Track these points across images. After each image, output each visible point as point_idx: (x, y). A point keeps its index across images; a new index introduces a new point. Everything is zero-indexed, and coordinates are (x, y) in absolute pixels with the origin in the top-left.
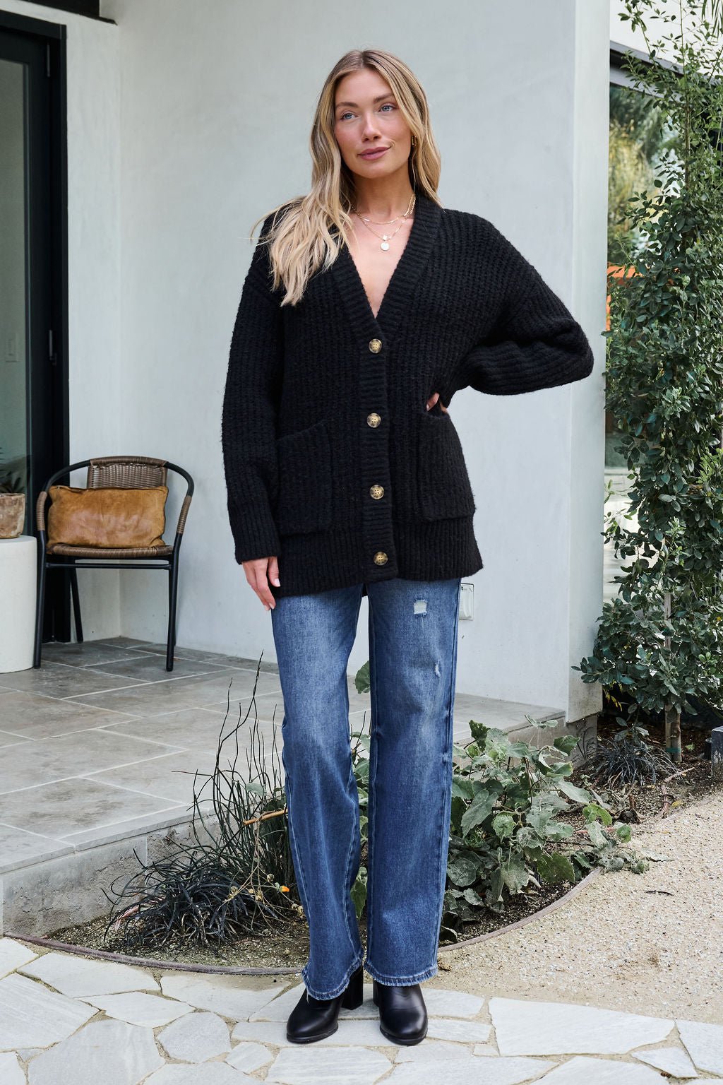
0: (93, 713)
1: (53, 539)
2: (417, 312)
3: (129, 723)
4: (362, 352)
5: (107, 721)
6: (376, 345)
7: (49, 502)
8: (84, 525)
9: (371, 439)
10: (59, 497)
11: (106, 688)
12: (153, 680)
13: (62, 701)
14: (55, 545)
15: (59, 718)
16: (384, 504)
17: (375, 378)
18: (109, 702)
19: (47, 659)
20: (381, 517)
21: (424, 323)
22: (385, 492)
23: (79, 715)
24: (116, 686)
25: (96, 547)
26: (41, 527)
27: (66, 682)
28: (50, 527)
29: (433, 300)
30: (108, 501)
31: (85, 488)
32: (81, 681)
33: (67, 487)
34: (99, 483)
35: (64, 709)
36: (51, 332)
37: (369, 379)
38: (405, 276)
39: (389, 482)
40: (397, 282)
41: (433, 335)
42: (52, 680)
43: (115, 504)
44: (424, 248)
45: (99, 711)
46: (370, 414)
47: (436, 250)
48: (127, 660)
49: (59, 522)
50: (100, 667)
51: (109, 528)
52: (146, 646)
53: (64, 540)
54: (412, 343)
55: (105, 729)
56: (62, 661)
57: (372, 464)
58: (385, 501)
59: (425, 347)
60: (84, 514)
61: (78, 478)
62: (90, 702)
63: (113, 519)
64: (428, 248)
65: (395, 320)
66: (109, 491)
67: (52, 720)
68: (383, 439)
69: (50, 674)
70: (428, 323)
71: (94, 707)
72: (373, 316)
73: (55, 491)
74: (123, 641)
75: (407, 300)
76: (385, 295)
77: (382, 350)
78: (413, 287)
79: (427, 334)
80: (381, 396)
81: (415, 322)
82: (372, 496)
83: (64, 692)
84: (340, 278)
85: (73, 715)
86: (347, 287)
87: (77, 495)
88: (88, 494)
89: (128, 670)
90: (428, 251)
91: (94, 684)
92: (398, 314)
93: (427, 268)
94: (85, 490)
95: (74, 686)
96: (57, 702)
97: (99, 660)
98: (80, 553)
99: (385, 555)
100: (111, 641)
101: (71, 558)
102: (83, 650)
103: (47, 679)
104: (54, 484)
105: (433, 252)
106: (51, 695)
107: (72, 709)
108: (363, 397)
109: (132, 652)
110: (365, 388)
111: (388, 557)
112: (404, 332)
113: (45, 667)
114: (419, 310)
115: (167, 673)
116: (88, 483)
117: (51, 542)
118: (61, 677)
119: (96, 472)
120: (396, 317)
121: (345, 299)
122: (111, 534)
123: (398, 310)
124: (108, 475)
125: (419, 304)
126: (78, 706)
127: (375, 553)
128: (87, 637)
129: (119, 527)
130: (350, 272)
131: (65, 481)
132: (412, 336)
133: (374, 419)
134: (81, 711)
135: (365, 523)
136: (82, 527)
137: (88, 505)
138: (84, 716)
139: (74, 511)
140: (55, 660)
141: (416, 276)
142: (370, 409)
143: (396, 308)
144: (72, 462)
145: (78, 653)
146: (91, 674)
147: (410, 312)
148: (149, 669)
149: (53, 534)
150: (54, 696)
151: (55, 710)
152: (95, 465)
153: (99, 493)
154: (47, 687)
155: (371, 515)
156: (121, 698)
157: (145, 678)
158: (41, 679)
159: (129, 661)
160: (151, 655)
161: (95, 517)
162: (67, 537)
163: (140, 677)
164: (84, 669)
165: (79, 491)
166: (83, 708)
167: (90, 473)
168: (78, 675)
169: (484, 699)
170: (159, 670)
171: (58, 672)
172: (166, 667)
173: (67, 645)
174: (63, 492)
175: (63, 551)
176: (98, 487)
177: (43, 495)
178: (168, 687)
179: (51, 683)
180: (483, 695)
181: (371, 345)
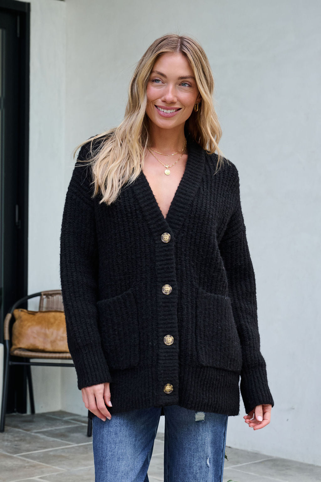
0: (34, 466)
1: (15, 345)
2: (195, 216)
3: (57, 475)
4: (156, 242)
5: (43, 472)
6: (166, 237)
7: (13, 320)
8: (35, 336)
9: (165, 302)
10: (20, 317)
11: (45, 448)
12: (78, 443)
13: (14, 457)
14: (16, 349)
15: (11, 470)
16: (173, 348)
17: (167, 260)
18: (46, 459)
19: (9, 425)
20: (171, 358)
21: (200, 224)
22: (175, 340)
23: (25, 467)
24: (52, 447)
25: (43, 351)
26: (7, 337)
27: (20, 443)
28: (14, 337)
29: (205, 209)
30: (52, 320)
31: (37, 310)
32: (30, 443)
33: (25, 310)
34: (47, 308)
35: (15, 463)
36: (17, 207)
37: (162, 260)
38: (186, 191)
39: (177, 333)
40: (181, 195)
41: (205, 233)
42: (11, 441)
43: (57, 322)
44: (197, 175)
45: (39, 465)
46: (164, 285)
47: (204, 177)
48: (62, 427)
49: (20, 334)
50: (43, 433)
51: (52, 338)
52: (76, 417)
53: (22, 345)
54: (191, 238)
55: (41, 478)
56: (19, 427)
57: (166, 319)
58: (174, 346)
59: (199, 242)
60: (36, 329)
61: (33, 304)
62: (33, 458)
63: (55, 332)
64: (200, 175)
65: (180, 220)
66: (53, 314)
67: (7, 470)
68: (174, 302)
69: (10, 436)
70: (202, 225)
71: (36, 462)
72: (163, 217)
73: (18, 313)
74: (62, 413)
75: (188, 207)
76: (172, 203)
77: (171, 241)
78: (192, 199)
79: (201, 232)
80: (172, 272)
81: (193, 223)
82: (165, 343)
83: (17, 450)
84: (138, 191)
85: (21, 467)
86: (143, 197)
87: (31, 316)
88: (39, 315)
89: (62, 435)
90: (200, 177)
91: (38, 445)
92: (182, 217)
93: (200, 188)
94: (36, 312)
95: (25, 446)
96: (11, 457)
97: (43, 427)
98: (31, 356)
99: (172, 386)
100: (54, 413)
101: (27, 359)
102: (34, 420)
103: (7, 440)
104: (18, 308)
105: (202, 178)
106: (8, 452)
107: (20, 463)
108: (159, 273)
109: (67, 422)
110: (160, 267)
111: (173, 388)
112: (186, 229)
113: (8, 431)
114: (196, 215)
115: (87, 438)
116: (40, 307)
117: (14, 347)
118: (17, 439)
119: (45, 300)
120: (180, 218)
121: (142, 205)
122: (53, 342)
123: (182, 214)
124: (53, 302)
125: (196, 211)
126: (25, 460)
127: (165, 384)
128: (38, 410)
129: (59, 338)
130: (145, 187)
131: (24, 306)
132: (191, 233)
133: (167, 289)
134: (26, 465)
135: (160, 361)
136: (35, 338)
137: (39, 323)
138: (28, 468)
139: (29, 326)
140: (16, 426)
141: (194, 192)
142: (165, 281)
143: (180, 212)
144: (30, 292)
145: (31, 421)
146: (36, 437)
147: (190, 216)
148: (76, 435)
149: (15, 342)
150: (11, 453)
151: (9, 463)
152: (44, 295)
153: (46, 314)
154: (7, 446)
155: (165, 356)
156: (54, 456)
157: (72, 441)
158: (4, 440)
159: (63, 429)
160: (79, 424)
161: (43, 331)
162: (24, 344)
163: (69, 441)
164: (33, 434)
165: (33, 313)
166: (28, 462)
167: (41, 300)
168: (28, 438)
169: (301, 464)
170: (81, 435)
171: (16, 435)
172: (86, 434)
173: (24, 417)
174: (22, 313)
175: (21, 354)
176: (46, 310)
177: (9, 316)
178: (87, 448)
179: (9, 444)
180: (301, 460)
181: (163, 237)
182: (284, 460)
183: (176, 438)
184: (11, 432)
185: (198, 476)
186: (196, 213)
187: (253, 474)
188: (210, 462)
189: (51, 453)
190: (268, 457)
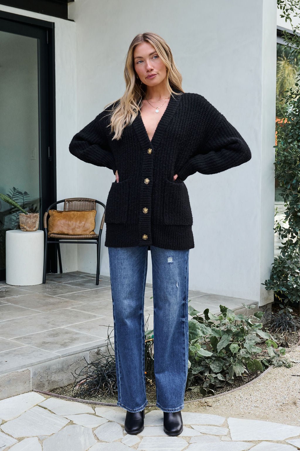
0: (67, 302)
1: (50, 231)
4: (145, 154)
5: (72, 305)
6: (150, 151)
7: (48, 217)
8: (62, 226)
9: (145, 189)
10: (53, 215)
11: (72, 292)
12: (91, 288)
14: (51, 234)
15: (53, 304)
17: (149, 164)
18: (73, 297)
19: (48, 280)
21: (170, 142)
22: (149, 211)
23: (61, 302)
24: (76, 291)
25: (68, 234)
26: (46, 227)
27: (56, 289)
28: (49, 226)
30: (72, 216)
31: (63, 211)
32: (62, 289)
33: (55, 210)
35: (55, 300)
36: (49, 148)
37: (146, 164)
39: (150, 207)
42: (50, 288)
43: (75, 217)
45: (69, 301)
46: (146, 178)
48: (80, 280)
49: (53, 225)
50: (69, 283)
51: (72, 227)
52: (88, 275)
53: (55, 232)
54: (165, 150)
55: (72, 308)
56: (54, 281)
57: (144, 199)
59: (170, 152)
60: (63, 221)
61: (60, 207)
62: (65, 297)
63: (74, 223)
66: (73, 212)
67: (51, 304)
68: (150, 189)
69: (49, 286)
71: (67, 300)
73: (51, 212)
74: (78, 273)
75: (164, 133)
77: (153, 153)
78: (166, 127)
79: (171, 146)
80: (150, 171)
81: (166, 142)
82: (143, 212)
83: (55, 293)
85: (59, 302)
86: (138, 128)
87: (59, 214)
88: (64, 213)
89: (80, 285)
91: (67, 290)
92: (159, 138)
95: (59, 291)
96: (53, 297)
97: (69, 281)
98: (61, 237)
100: (74, 273)
101: (58, 239)
102: (63, 276)
103: (48, 288)
104: (51, 209)
106: (50, 295)
107: (58, 300)
108: (143, 172)
109: (82, 277)
110: (144, 168)
111: (148, 237)
115: (96, 286)
116: (64, 208)
117: (49, 233)
118: (54, 287)
119: (67, 204)
121: (137, 133)
122: (73, 229)
124: (72, 205)
126: (60, 299)
127: (143, 235)
128: (64, 271)
129: (77, 227)
130: (140, 122)
131: (55, 208)
133: (147, 181)
137: (64, 218)
138: (63, 303)
139: (58, 220)
140: (52, 280)
142: (146, 176)
143: (159, 136)
144: (58, 200)
145: (61, 277)
146: (65, 286)
147: (164, 137)
148: (89, 284)
149: (50, 229)
151: (51, 300)
152: (67, 201)
153: (69, 213)
154: (48, 291)
156: (78, 296)
157: (88, 288)
158: (46, 288)
159: (81, 281)
160: (90, 278)
161: (67, 222)
162: (56, 231)
163: (85, 288)
164: (63, 284)
165: (61, 212)
166: (63, 300)
167: (65, 205)
168: (61, 287)
169: (225, 297)
170: (93, 284)
171: (53, 285)
172: (96, 283)
173: (56, 275)
174: (54, 212)
175: (55, 236)
176: (68, 210)
177: (46, 214)
178: (97, 291)
179: (50, 290)
180: (225, 295)
181: (148, 151)
182: (214, 295)
183: (158, 272)
184: (50, 283)
185: (171, 293)
186: (168, 135)
187: (197, 303)
188: (178, 285)
189: (76, 294)
190: (205, 293)
